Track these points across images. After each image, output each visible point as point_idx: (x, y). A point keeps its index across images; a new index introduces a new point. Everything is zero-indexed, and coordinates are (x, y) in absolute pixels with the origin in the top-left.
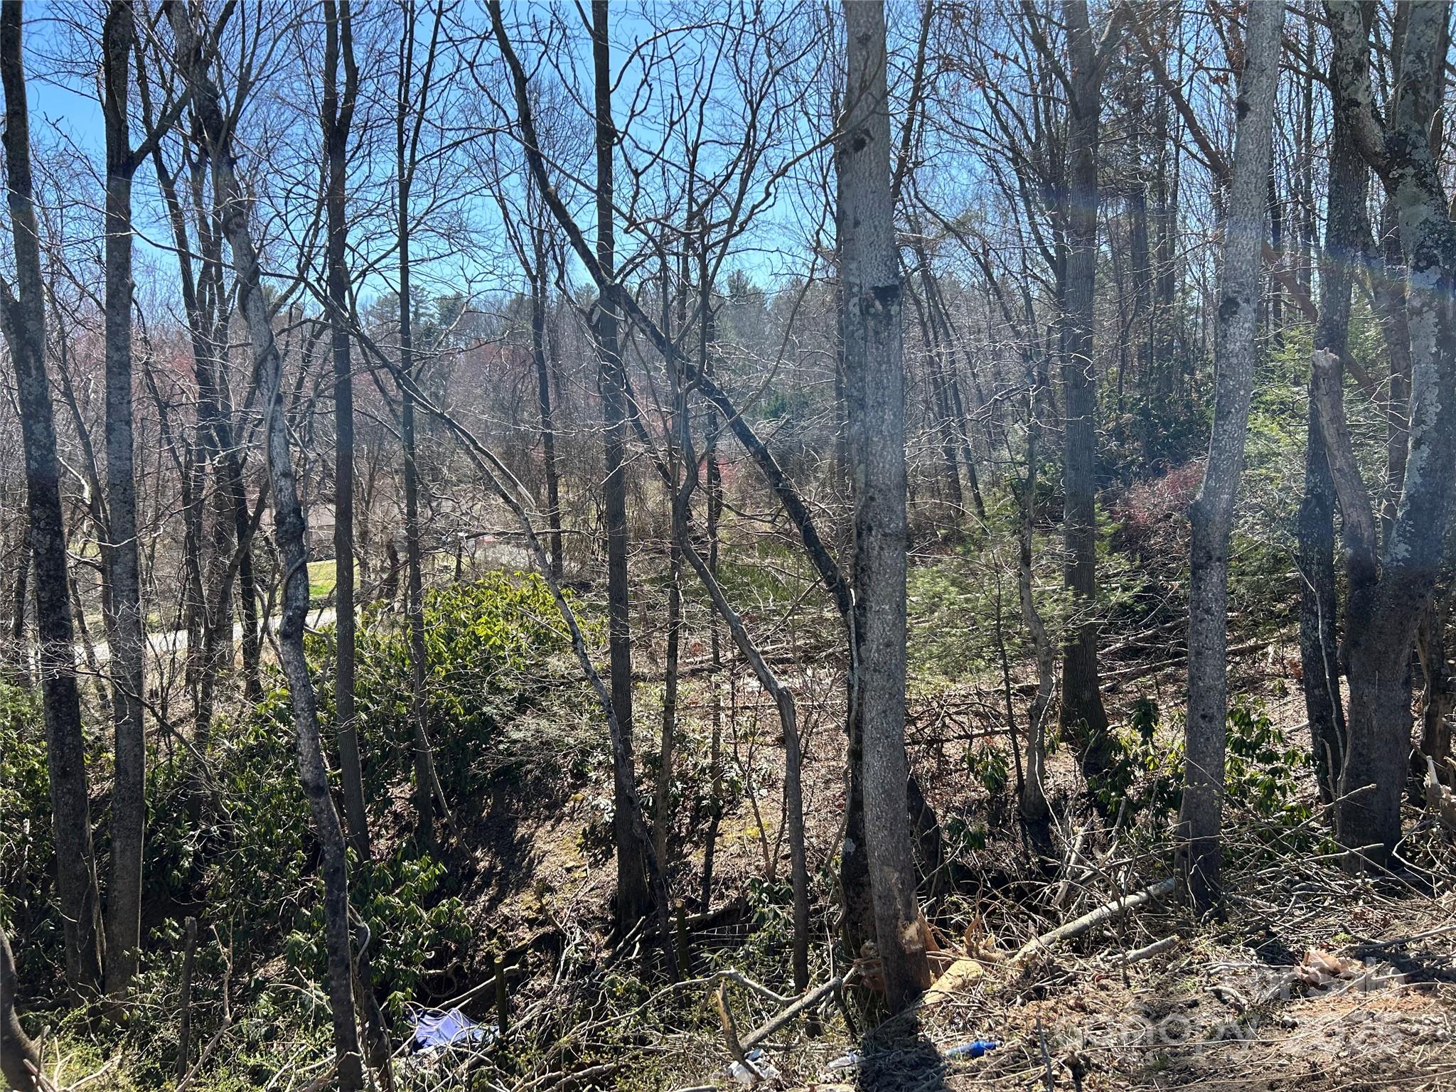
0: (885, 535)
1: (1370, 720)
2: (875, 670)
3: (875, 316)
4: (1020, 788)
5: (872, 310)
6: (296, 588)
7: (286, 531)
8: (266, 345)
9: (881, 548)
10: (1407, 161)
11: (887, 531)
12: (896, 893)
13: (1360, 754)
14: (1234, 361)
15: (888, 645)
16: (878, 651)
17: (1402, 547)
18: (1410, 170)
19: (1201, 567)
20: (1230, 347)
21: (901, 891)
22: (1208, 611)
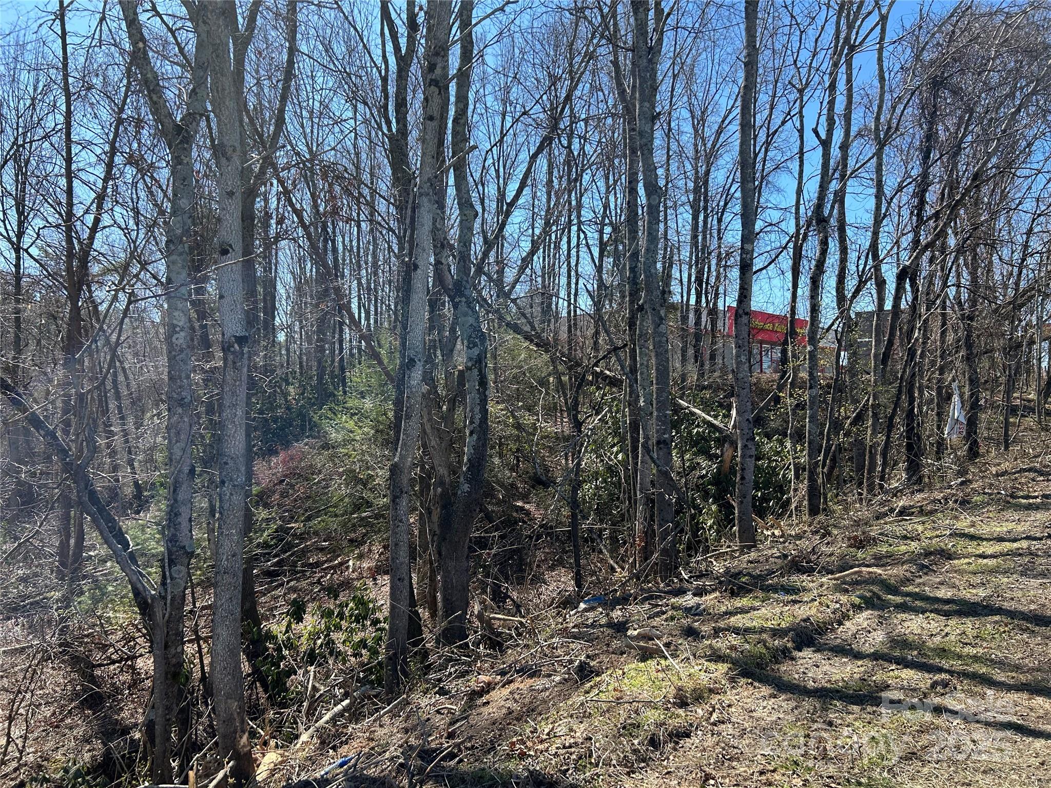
0: (234, 486)
1: (452, 580)
3: (234, 353)
4: (203, 678)
5: (232, 349)
10: (462, 295)
12: (236, 716)
14: (414, 390)
15: (233, 556)
16: (227, 560)
17: (467, 485)
18: (464, 299)
19: (398, 497)
20: (412, 382)
21: (238, 713)
22: (401, 521)
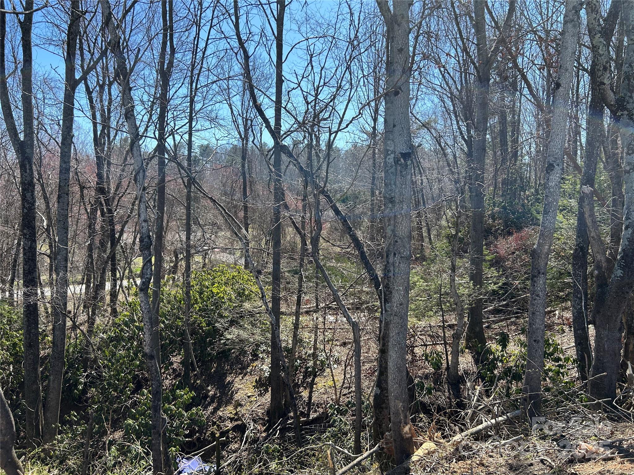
0: (401, 257)
1: (604, 345)
2: (395, 315)
3: (401, 165)
4: (448, 368)
5: (400, 162)
6: (147, 269)
7: (144, 245)
8: (140, 166)
9: (400, 263)
10: (624, 108)
11: (403, 256)
12: (401, 412)
13: (600, 360)
14: (552, 190)
15: (401, 305)
16: (397, 307)
17: (620, 271)
18: (626, 112)
19: (535, 277)
20: (550, 184)
21: (403, 411)
22: (538, 296)
